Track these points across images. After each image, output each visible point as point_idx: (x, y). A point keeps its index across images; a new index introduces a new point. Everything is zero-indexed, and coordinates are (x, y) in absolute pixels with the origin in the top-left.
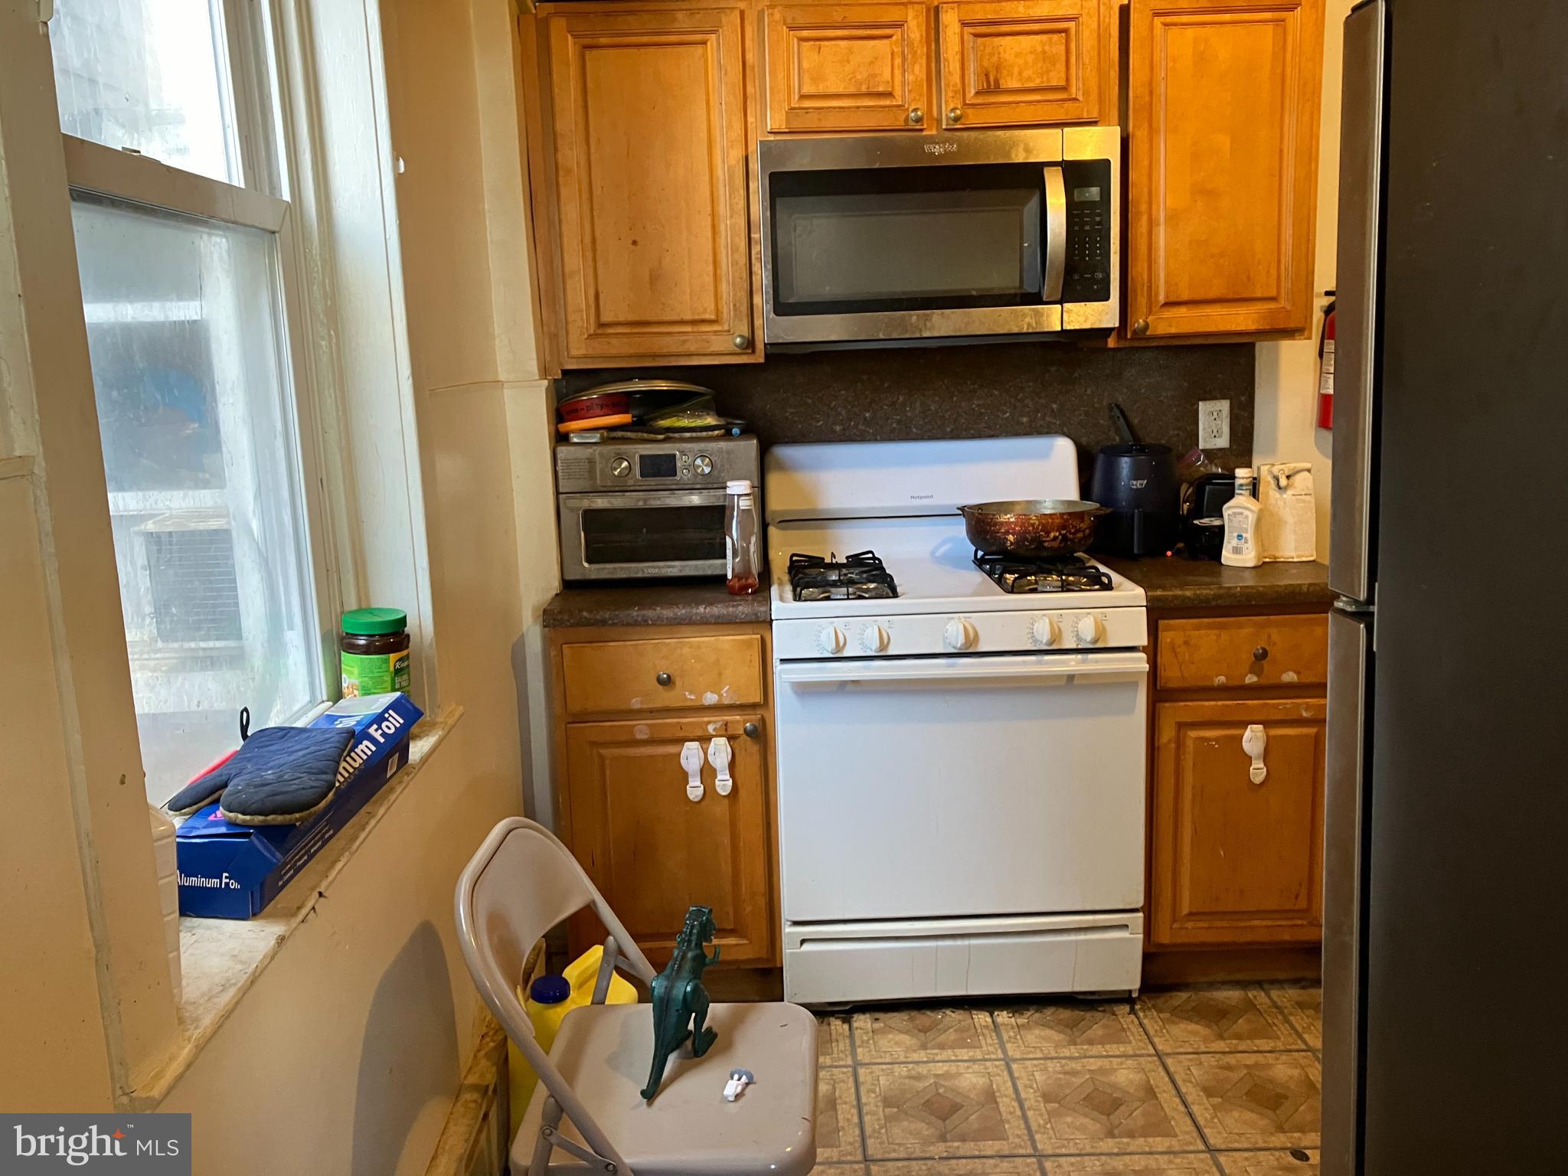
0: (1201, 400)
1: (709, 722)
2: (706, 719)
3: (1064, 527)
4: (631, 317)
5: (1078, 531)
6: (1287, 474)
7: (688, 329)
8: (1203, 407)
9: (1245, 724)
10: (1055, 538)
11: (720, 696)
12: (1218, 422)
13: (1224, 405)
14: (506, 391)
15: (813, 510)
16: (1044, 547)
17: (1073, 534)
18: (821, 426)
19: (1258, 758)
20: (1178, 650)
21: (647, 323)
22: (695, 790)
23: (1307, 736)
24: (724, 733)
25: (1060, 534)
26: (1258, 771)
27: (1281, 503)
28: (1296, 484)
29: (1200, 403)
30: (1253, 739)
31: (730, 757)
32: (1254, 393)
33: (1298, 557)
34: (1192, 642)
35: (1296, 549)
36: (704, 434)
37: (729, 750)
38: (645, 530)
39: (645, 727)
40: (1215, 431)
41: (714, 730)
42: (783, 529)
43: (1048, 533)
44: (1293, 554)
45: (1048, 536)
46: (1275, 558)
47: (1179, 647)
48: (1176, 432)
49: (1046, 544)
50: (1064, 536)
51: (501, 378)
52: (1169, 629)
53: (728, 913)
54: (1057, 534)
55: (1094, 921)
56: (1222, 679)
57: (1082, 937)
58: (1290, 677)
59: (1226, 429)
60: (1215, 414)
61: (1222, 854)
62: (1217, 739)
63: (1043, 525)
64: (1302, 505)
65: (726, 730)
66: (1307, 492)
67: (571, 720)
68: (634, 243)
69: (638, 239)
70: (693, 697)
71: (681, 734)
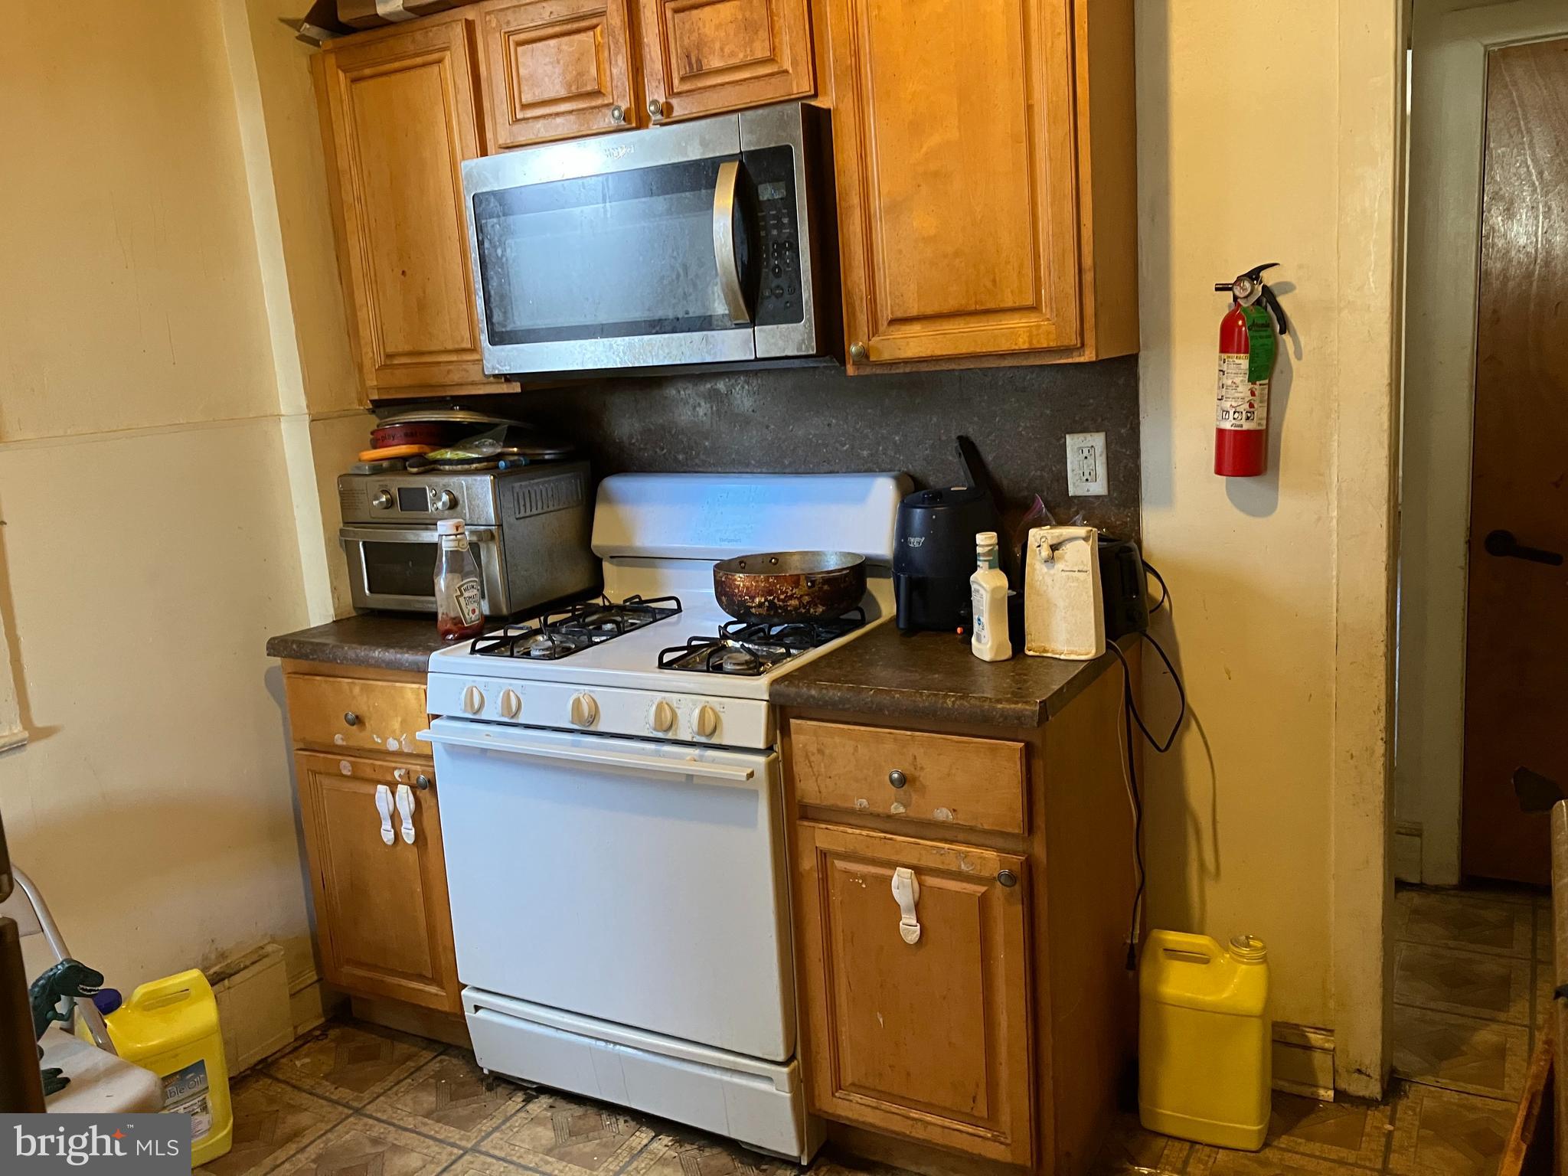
0: (1068, 433)
1: (395, 768)
2: (393, 765)
3: (770, 593)
4: (407, 348)
5: (791, 597)
6: (1051, 542)
7: (454, 358)
8: (1072, 442)
9: (893, 865)
10: (761, 605)
11: (400, 743)
12: (1091, 461)
13: (1098, 440)
14: (283, 426)
15: (629, 547)
16: (753, 614)
17: (783, 601)
18: (665, 454)
19: (909, 911)
20: (812, 758)
21: (422, 354)
22: (388, 836)
23: (970, 895)
24: (407, 781)
25: (766, 600)
26: (909, 928)
27: (1049, 581)
28: (1067, 557)
29: (1067, 436)
30: (902, 885)
31: (413, 806)
32: (1138, 424)
33: (1071, 653)
34: (827, 752)
35: (1068, 642)
36: (459, 467)
37: (411, 798)
38: (410, 563)
39: (348, 765)
40: (1087, 473)
41: (400, 776)
42: (619, 565)
43: (753, 598)
44: (1065, 649)
45: (753, 602)
46: (1046, 651)
47: (813, 754)
48: (1039, 473)
49: (753, 610)
50: (771, 602)
51: (283, 412)
52: (800, 731)
53: (426, 961)
54: (763, 600)
55: (735, 1063)
56: (865, 802)
57: (726, 1077)
58: (943, 814)
59: (1101, 471)
60: (1086, 451)
61: (881, 1020)
62: (864, 877)
63: (748, 588)
64: (1075, 584)
65: (409, 778)
66: (1081, 568)
67: (302, 746)
68: (404, 273)
69: (406, 270)
70: (379, 741)
71: (374, 776)
